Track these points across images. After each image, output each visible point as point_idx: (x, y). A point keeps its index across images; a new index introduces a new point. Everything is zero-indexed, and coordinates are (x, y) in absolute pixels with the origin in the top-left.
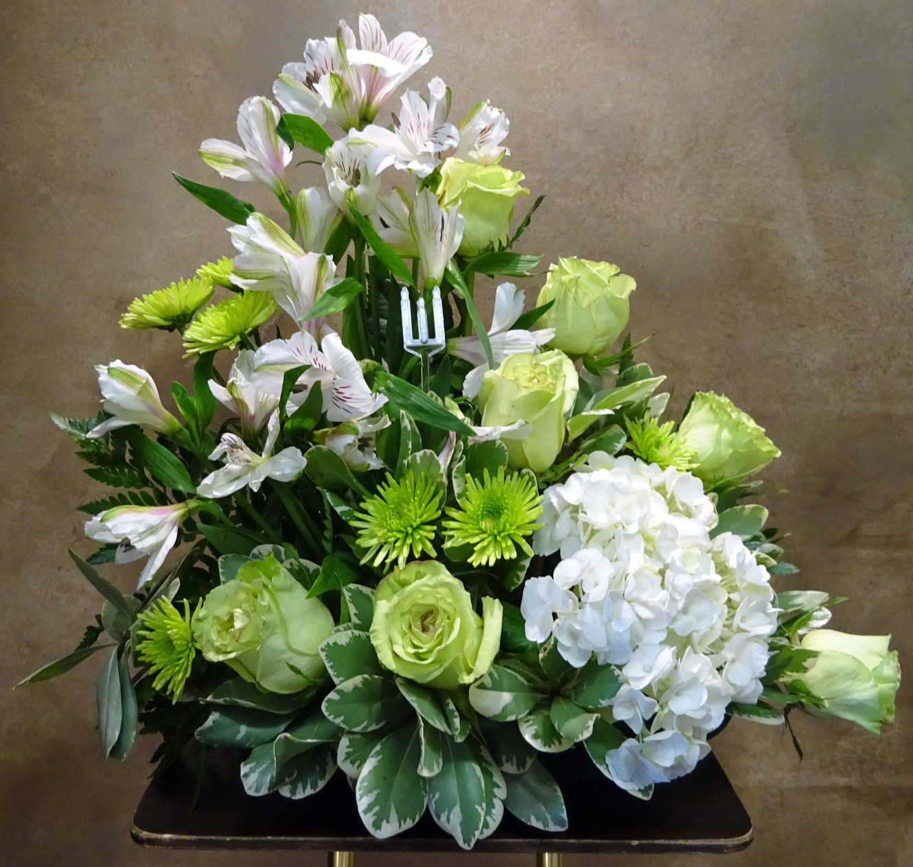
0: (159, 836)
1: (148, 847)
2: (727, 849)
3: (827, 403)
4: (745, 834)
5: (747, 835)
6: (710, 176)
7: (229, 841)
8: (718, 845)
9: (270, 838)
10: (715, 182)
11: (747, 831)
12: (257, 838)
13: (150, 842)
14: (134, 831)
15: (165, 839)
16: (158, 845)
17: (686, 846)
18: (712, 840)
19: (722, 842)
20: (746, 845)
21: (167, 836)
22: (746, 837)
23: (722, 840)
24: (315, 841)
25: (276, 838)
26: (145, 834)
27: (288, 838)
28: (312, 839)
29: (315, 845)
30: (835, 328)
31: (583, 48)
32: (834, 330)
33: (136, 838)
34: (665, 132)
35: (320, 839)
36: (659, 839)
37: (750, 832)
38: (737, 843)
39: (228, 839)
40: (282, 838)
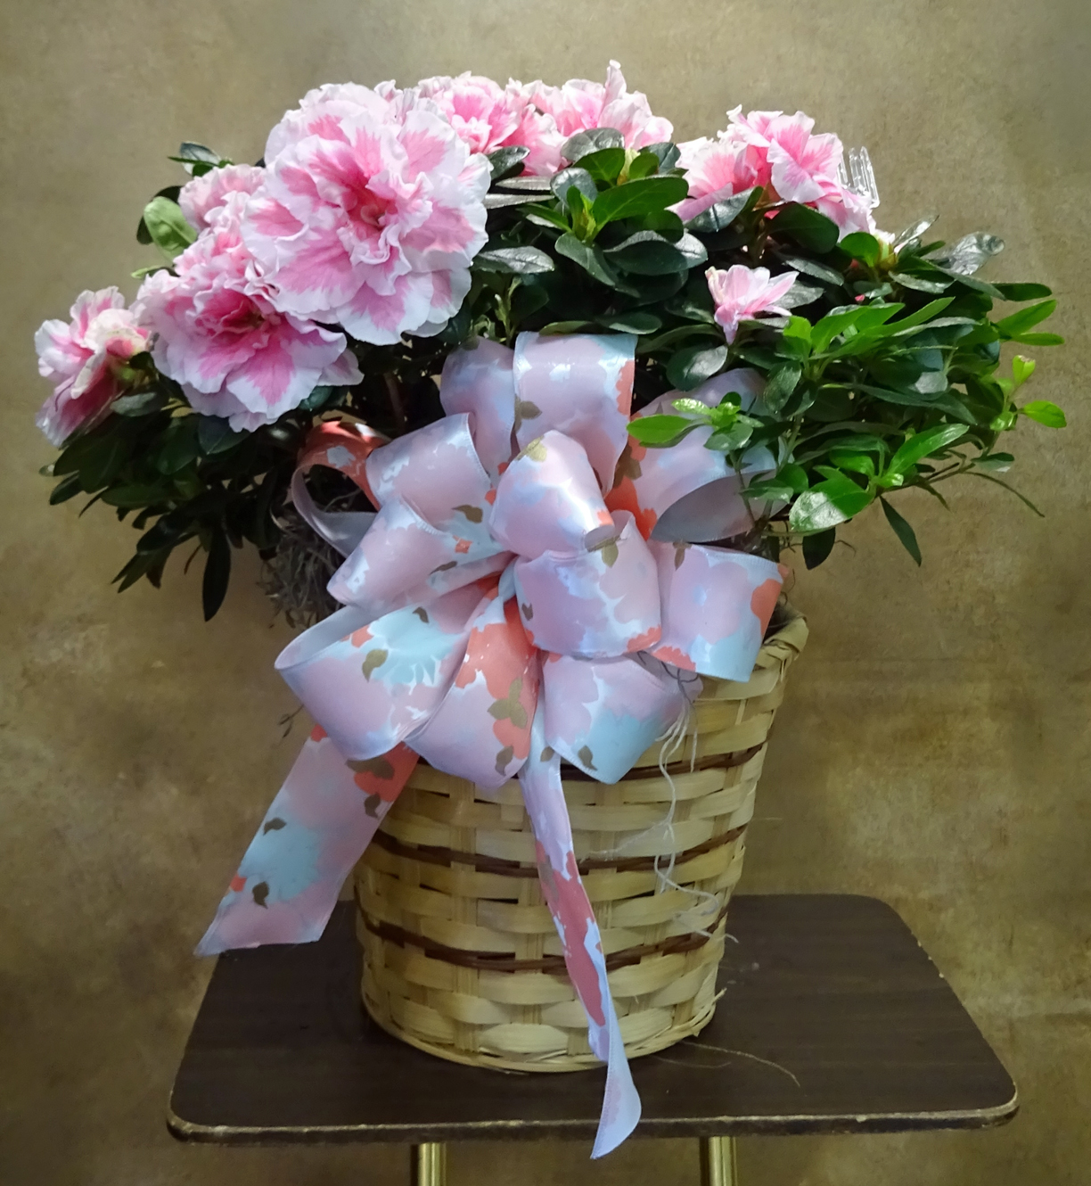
0: (210, 1129)
1: (193, 1144)
2: (986, 1124)
3: (1063, 485)
4: (1007, 1102)
5: (1010, 1103)
6: (902, 180)
7: (307, 1133)
8: (972, 1119)
9: (363, 1126)
10: (909, 188)
11: (1012, 1098)
12: (345, 1128)
13: (197, 1137)
14: (173, 1123)
15: (218, 1133)
16: (208, 1142)
17: (930, 1120)
18: (965, 1111)
19: (978, 1113)
20: (1010, 1116)
21: (220, 1129)
22: (1010, 1106)
23: (979, 1110)
24: (424, 1130)
25: (372, 1127)
26: (188, 1127)
27: (388, 1127)
28: (421, 1126)
29: (426, 1134)
30: (1073, 383)
31: (730, 9)
32: (1071, 386)
33: (176, 1133)
34: (842, 121)
35: (433, 1125)
36: (893, 1112)
37: (1015, 1098)
38: (998, 1114)
39: (306, 1130)
40: (380, 1126)
